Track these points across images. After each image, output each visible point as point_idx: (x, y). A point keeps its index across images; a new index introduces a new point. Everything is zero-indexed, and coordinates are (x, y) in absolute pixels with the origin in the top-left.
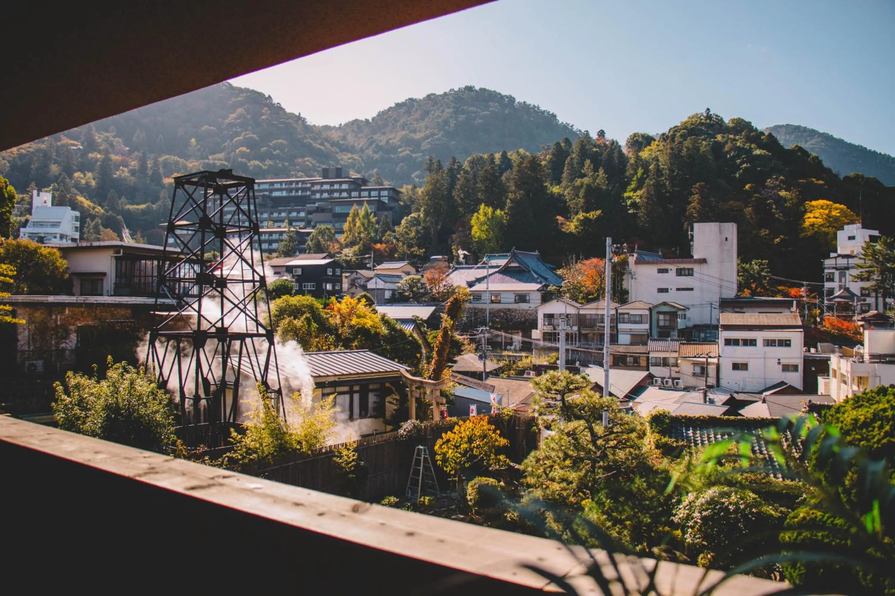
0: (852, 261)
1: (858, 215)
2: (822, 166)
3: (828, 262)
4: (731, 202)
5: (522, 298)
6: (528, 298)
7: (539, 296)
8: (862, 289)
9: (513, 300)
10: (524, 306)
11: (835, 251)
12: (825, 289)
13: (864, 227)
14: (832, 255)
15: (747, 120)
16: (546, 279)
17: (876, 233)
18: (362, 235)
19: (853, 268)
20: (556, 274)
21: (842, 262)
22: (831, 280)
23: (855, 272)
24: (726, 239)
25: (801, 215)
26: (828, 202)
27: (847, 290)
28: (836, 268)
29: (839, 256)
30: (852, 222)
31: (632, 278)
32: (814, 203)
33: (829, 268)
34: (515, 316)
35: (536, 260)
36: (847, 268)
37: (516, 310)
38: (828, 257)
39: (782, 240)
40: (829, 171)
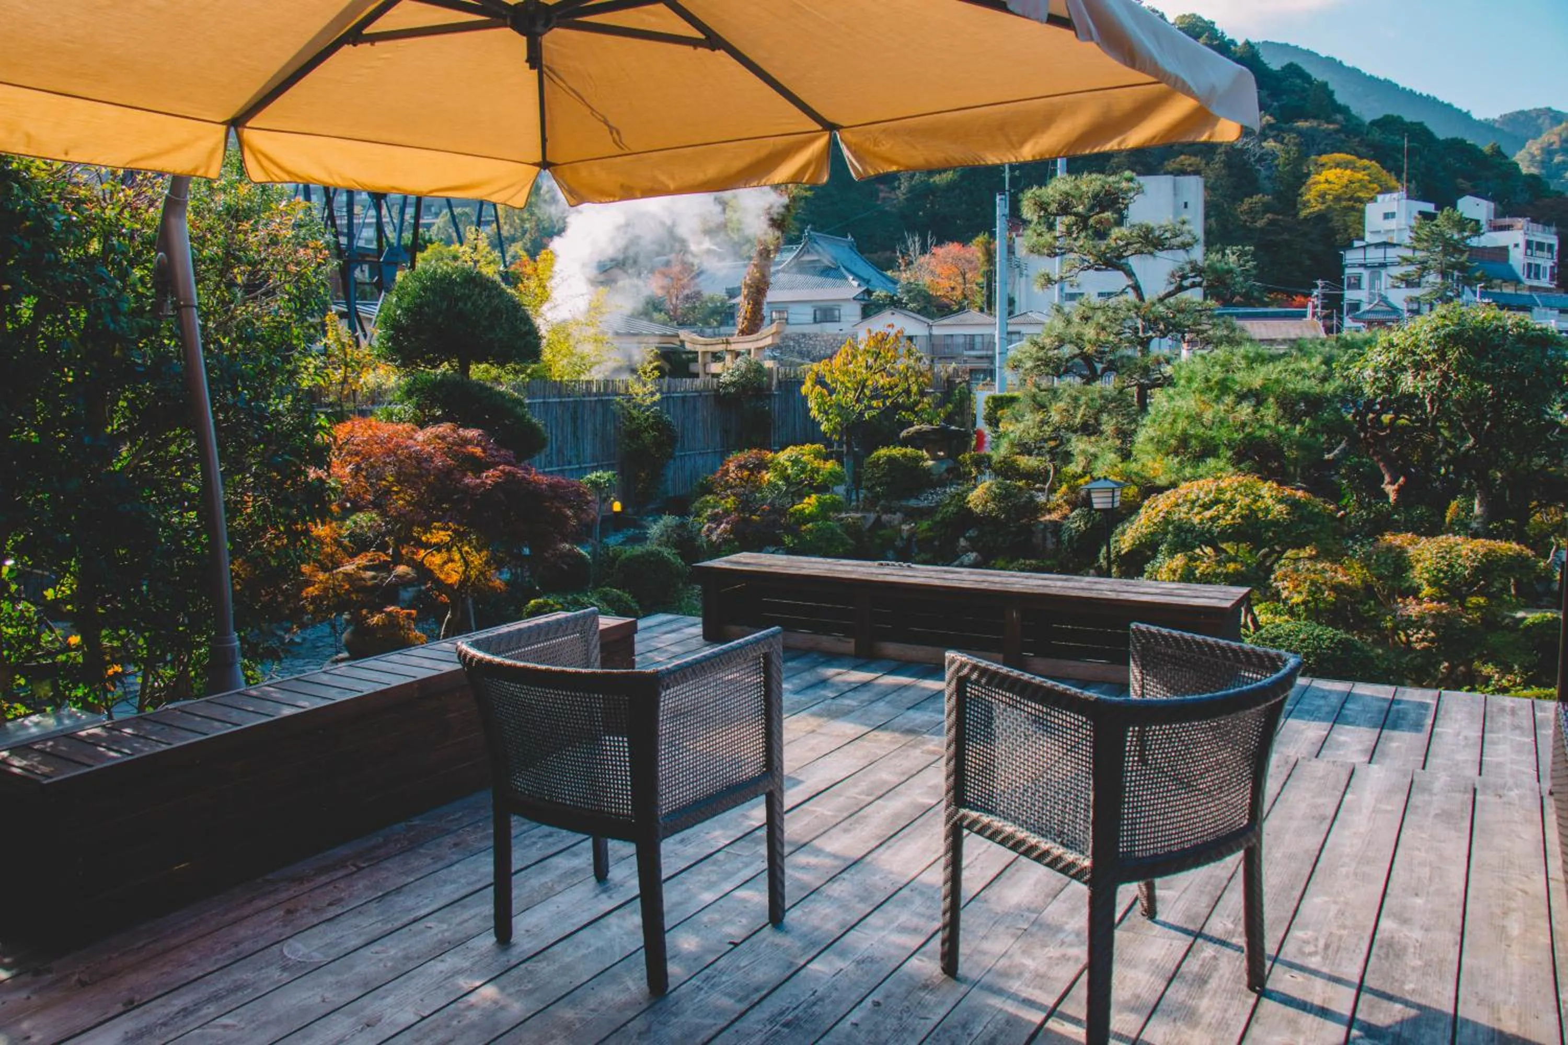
0: (1392, 254)
1: (1399, 179)
2: (1333, 102)
3: (1351, 257)
5: (826, 314)
6: (837, 313)
7: (857, 308)
8: (1412, 300)
9: (810, 318)
10: (830, 328)
11: (1362, 239)
12: (1345, 304)
13: (1408, 198)
14: (1357, 244)
16: (868, 282)
17: (1429, 207)
18: (527, 225)
19: (1393, 264)
20: (884, 276)
21: (1375, 256)
22: (1357, 285)
23: (1397, 271)
24: (1186, 205)
25: (1300, 178)
26: (1349, 157)
27: (1384, 299)
28: (1364, 266)
29: (1369, 245)
30: (1387, 190)
31: (1021, 274)
32: (1324, 159)
33: (1353, 266)
34: (814, 347)
35: (847, 249)
36: (1383, 265)
37: (816, 335)
38: (1349, 246)
39: (1271, 223)
40: (1344, 110)
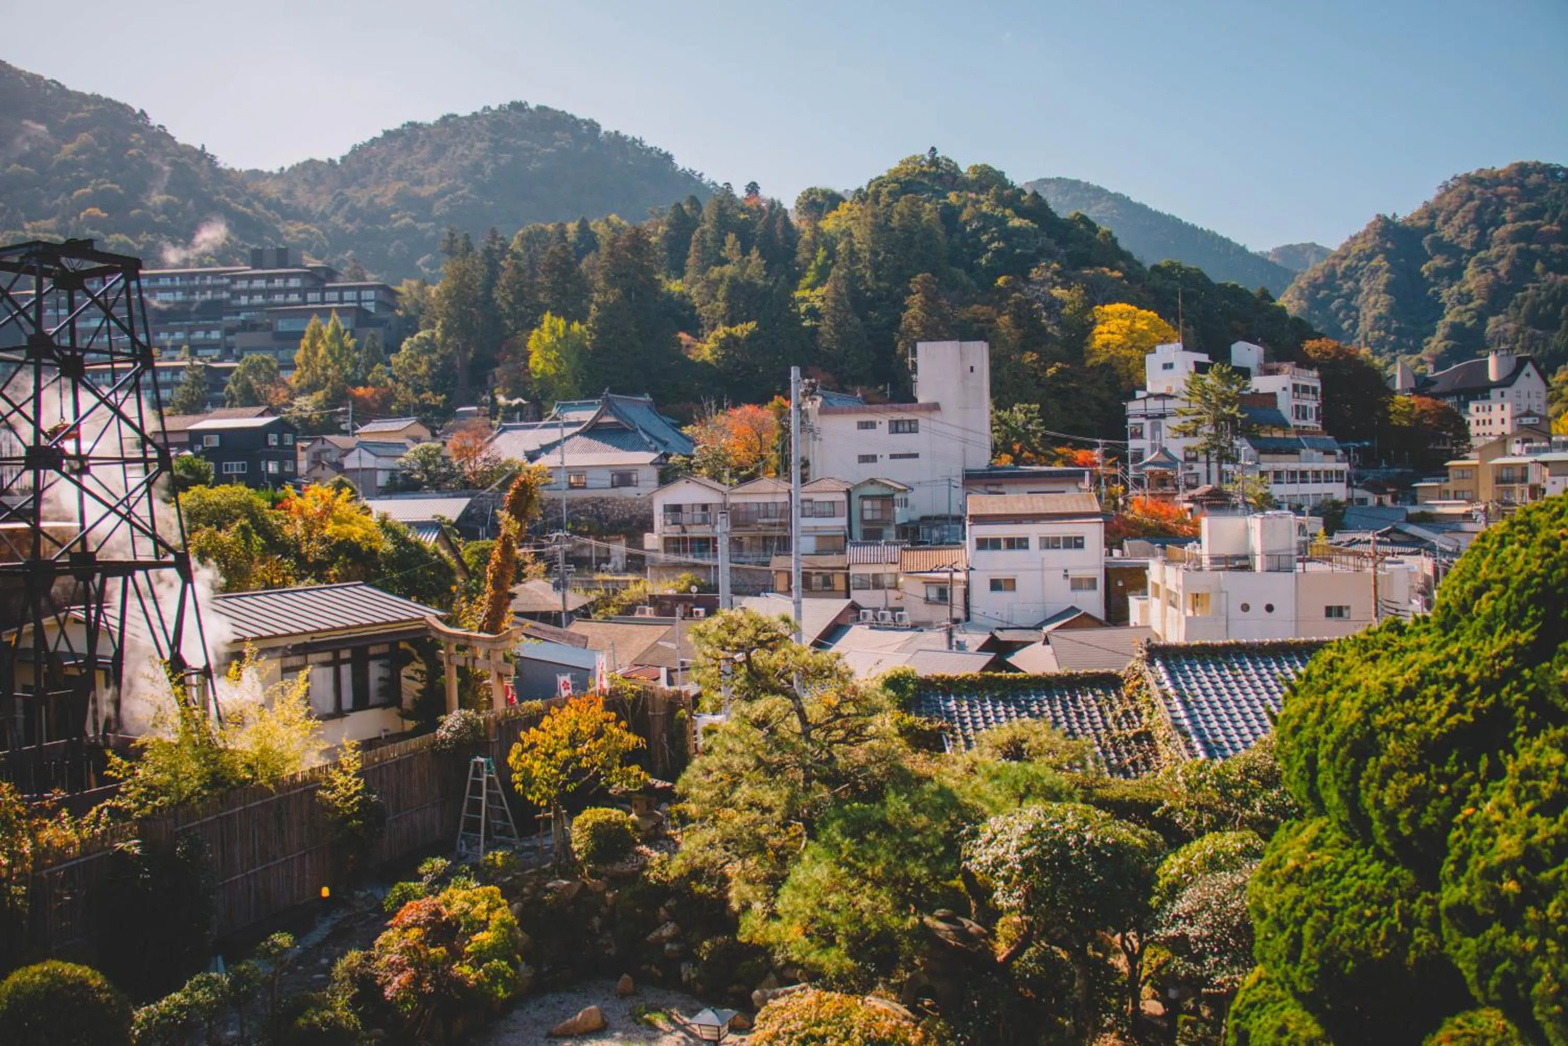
0: (1170, 404)
1: (1176, 328)
2: (1118, 248)
3: (1133, 407)
4: (975, 306)
5: (623, 478)
6: (634, 477)
7: (654, 473)
8: (1188, 449)
9: (608, 483)
10: (628, 492)
11: (1144, 388)
12: (1130, 451)
13: (1185, 348)
14: (1140, 394)
15: (997, 168)
16: (665, 444)
17: (1204, 358)
18: (330, 372)
19: (1172, 415)
20: (682, 435)
21: (1155, 406)
22: (1139, 435)
23: (1175, 422)
24: (972, 369)
25: (1087, 329)
26: (1129, 308)
27: (1164, 451)
28: (1146, 416)
29: (1150, 395)
30: (1166, 341)
31: (815, 438)
32: (1108, 308)
33: (1135, 416)
34: (613, 511)
35: (646, 410)
36: (1162, 416)
37: (614, 500)
38: (1132, 397)
39: (1060, 371)
40: (1126, 256)
